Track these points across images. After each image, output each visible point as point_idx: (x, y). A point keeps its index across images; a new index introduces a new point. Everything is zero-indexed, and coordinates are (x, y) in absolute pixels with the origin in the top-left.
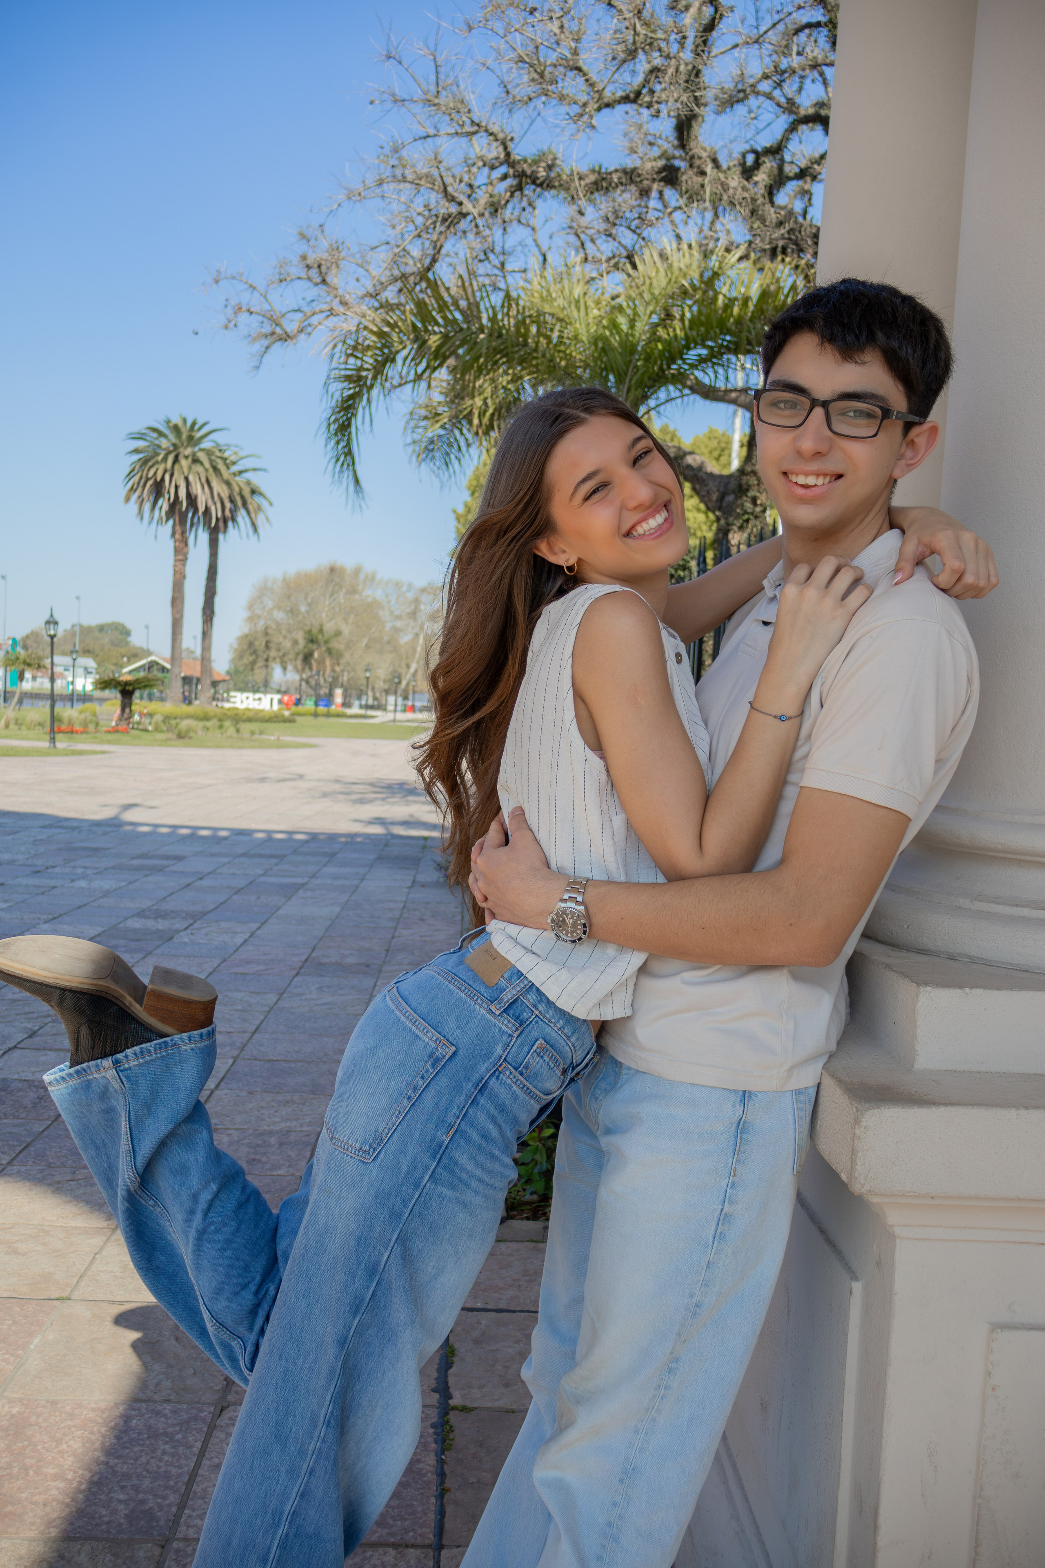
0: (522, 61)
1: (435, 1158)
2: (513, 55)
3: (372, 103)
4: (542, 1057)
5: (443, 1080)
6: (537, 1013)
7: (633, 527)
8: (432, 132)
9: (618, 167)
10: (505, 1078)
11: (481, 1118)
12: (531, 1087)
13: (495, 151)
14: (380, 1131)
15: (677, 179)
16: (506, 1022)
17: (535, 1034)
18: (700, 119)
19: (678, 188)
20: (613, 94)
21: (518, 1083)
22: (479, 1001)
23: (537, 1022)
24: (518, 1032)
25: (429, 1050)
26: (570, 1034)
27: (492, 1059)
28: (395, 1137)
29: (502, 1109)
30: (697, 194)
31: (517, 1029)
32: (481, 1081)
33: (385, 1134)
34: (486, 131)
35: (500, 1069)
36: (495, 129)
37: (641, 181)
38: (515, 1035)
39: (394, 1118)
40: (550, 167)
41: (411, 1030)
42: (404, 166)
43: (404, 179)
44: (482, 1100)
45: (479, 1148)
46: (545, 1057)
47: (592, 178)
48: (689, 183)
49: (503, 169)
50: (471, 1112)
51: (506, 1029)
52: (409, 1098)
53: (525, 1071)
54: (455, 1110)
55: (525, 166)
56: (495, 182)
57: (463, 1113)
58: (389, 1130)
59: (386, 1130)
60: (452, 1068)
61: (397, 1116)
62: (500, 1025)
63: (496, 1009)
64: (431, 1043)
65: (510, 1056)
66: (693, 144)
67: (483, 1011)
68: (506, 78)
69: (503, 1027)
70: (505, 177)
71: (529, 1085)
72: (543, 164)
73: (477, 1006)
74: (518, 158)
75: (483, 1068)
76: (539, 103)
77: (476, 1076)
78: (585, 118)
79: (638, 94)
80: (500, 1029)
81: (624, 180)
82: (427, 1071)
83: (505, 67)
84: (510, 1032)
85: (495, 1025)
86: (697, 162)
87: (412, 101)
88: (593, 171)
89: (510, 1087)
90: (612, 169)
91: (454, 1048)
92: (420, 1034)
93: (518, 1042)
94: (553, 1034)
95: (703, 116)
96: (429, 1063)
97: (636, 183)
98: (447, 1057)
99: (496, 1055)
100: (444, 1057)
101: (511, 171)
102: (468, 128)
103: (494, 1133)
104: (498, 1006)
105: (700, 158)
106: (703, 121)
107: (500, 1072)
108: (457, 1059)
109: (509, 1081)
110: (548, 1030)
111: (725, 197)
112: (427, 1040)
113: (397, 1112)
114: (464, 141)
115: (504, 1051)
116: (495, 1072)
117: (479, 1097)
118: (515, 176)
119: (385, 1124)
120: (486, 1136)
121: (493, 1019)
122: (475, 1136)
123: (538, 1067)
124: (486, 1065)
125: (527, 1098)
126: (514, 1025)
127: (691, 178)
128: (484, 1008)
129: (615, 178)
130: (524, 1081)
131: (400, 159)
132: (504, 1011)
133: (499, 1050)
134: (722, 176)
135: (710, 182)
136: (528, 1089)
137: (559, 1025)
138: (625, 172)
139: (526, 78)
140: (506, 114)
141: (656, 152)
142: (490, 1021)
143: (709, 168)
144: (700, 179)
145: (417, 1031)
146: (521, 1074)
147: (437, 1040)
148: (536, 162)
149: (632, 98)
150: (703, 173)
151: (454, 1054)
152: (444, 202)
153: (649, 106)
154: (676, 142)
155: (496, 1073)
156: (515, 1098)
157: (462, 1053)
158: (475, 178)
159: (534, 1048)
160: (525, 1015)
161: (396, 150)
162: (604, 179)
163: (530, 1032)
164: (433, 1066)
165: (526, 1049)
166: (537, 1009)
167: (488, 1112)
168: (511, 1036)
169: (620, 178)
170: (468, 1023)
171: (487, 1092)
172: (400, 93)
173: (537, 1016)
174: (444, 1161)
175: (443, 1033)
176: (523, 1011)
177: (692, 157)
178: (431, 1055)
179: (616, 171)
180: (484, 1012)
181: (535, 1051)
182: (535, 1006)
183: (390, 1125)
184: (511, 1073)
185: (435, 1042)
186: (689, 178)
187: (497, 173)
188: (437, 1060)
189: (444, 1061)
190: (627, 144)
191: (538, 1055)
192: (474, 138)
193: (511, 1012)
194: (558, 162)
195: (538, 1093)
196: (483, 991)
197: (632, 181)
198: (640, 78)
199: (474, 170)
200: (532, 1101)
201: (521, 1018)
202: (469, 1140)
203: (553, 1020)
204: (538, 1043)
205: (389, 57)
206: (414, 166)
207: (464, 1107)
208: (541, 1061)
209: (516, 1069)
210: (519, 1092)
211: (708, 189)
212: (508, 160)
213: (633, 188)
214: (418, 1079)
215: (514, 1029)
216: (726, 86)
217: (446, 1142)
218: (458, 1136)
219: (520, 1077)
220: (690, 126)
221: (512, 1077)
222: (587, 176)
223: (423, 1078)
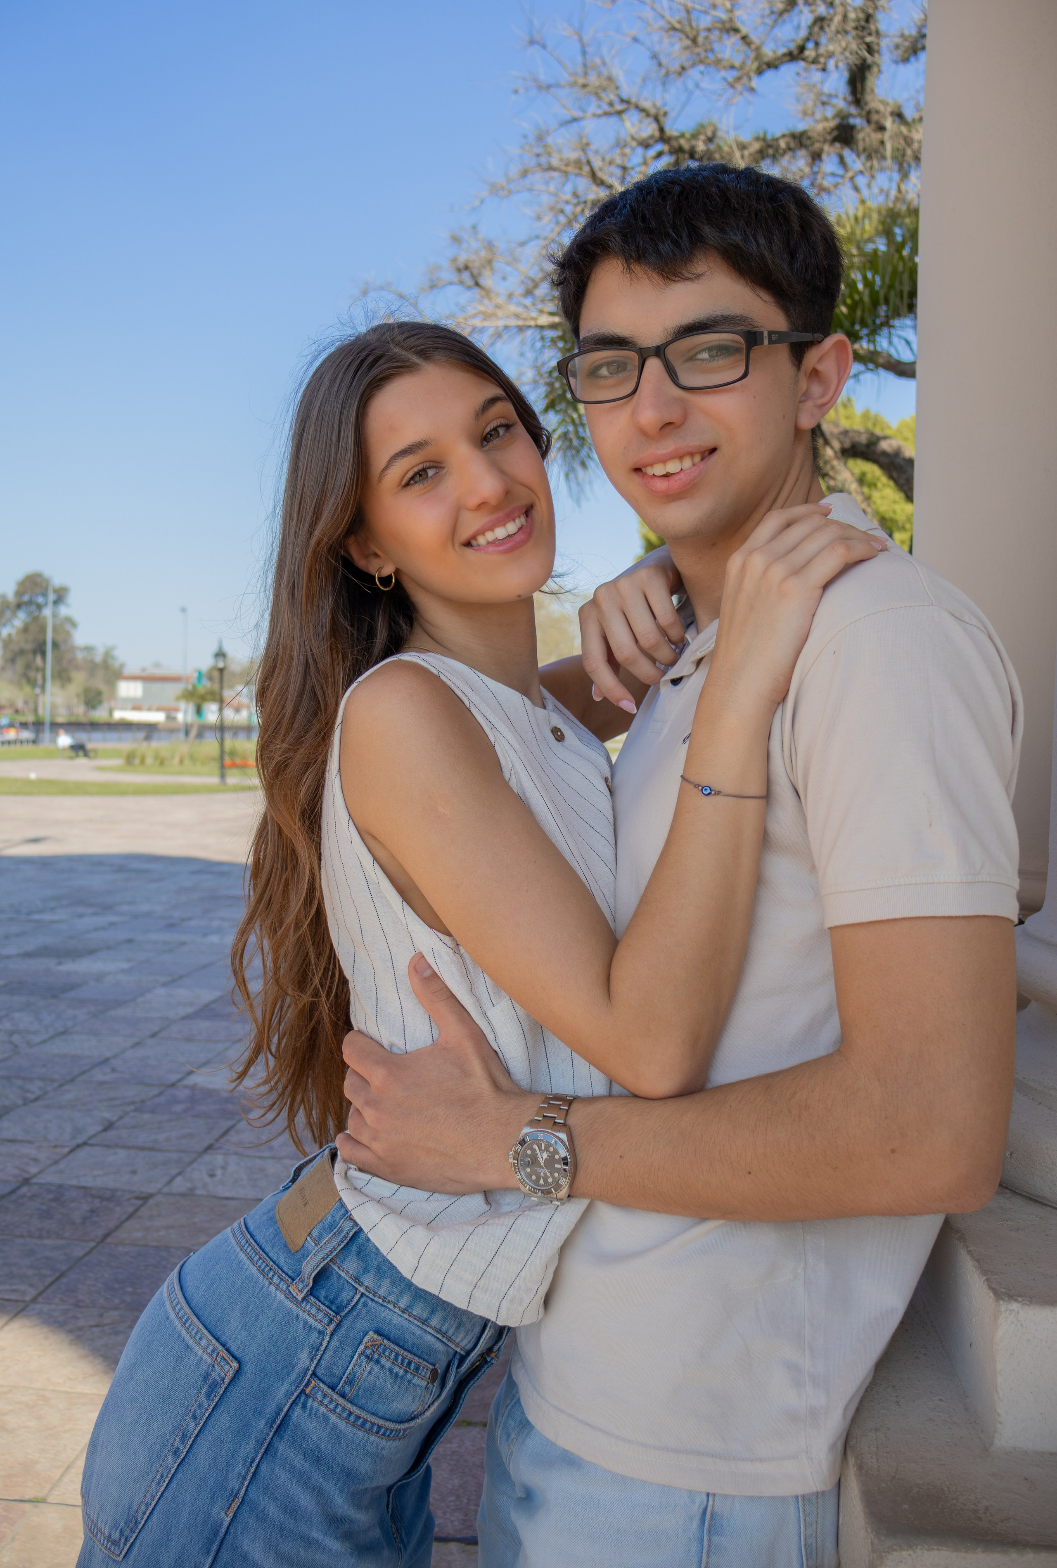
0: (674, 29)
1: (208, 1553)
2: (662, 23)
3: (516, 92)
4: (378, 1361)
5: (223, 1419)
6: (362, 1290)
7: (474, 537)
8: (577, 114)
9: (786, 133)
10: (315, 1404)
11: (283, 1476)
12: (364, 1414)
13: (649, 129)
14: (135, 1507)
15: (852, 137)
16: (314, 1311)
17: (363, 1323)
18: (875, 69)
19: (855, 148)
20: (774, 52)
21: (339, 1410)
22: (276, 1280)
23: (365, 1305)
24: (332, 1326)
25: (203, 1368)
26: (425, 1315)
27: (293, 1376)
28: (154, 1518)
29: (317, 1458)
30: (877, 151)
31: (331, 1321)
32: (278, 1414)
33: (140, 1513)
34: (637, 107)
35: (308, 1391)
36: (647, 105)
37: (812, 144)
38: (328, 1332)
39: (154, 1485)
40: (710, 140)
41: (180, 1336)
42: (549, 154)
43: (551, 168)
44: (282, 1447)
45: (282, 1530)
46: (383, 1361)
47: (756, 146)
48: (867, 140)
49: (659, 147)
50: (264, 1468)
51: (315, 1323)
52: (176, 1452)
53: (347, 1389)
54: (239, 1468)
55: (682, 142)
56: (649, 161)
57: (252, 1470)
58: (147, 1506)
59: (143, 1507)
60: (236, 1394)
61: (158, 1483)
62: (306, 1316)
63: (299, 1290)
64: (205, 1357)
65: (323, 1366)
66: (868, 97)
67: (281, 1296)
68: (657, 48)
69: (310, 1320)
70: (659, 155)
71: (358, 1411)
72: (702, 137)
73: (272, 1288)
74: (675, 134)
75: (281, 1392)
76: (694, 73)
77: (270, 1408)
78: (745, 80)
79: (802, 49)
80: (306, 1323)
81: (792, 145)
82: (200, 1406)
83: (655, 37)
84: (320, 1327)
85: (297, 1317)
86: (875, 117)
87: (558, 86)
88: (757, 139)
89: (327, 1419)
90: (778, 134)
91: (235, 1365)
92: (191, 1342)
93: (334, 1342)
94: (397, 1320)
95: (878, 66)
96: (204, 1391)
97: (806, 147)
98: (227, 1380)
99: (299, 1368)
100: (223, 1380)
101: (666, 148)
102: (619, 107)
103: (305, 1500)
104: (301, 1286)
105: (877, 112)
106: (880, 71)
107: (307, 1396)
108: (242, 1381)
109: (323, 1409)
110: (385, 1314)
111: (909, 152)
112: (200, 1352)
113: (159, 1476)
114: (613, 120)
115: (312, 1360)
116: (298, 1397)
117: (276, 1443)
118: (671, 153)
119: (141, 1495)
120: (291, 1510)
121: (294, 1307)
122: (272, 1510)
123: (372, 1378)
124: (286, 1386)
125: (361, 1434)
126: (326, 1315)
127: (869, 135)
128: (282, 1291)
129: (783, 144)
130: (349, 1406)
131: (545, 146)
132: (311, 1292)
133: (303, 1359)
134: (904, 129)
135: (891, 137)
136: (358, 1417)
137: (403, 1303)
138: (793, 136)
139: (677, 47)
140: (659, 89)
141: (830, 112)
142: (290, 1312)
143: (888, 123)
144: (878, 136)
145: (187, 1338)
146: (343, 1395)
147: (213, 1351)
148: (695, 136)
149: (796, 55)
150: (881, 128)
151: (238, 1372)
152: (594, 188)
153: (815, 61)
154: (850, 98)
155: (302, 1397)
156: (340, 1436)
157: (249, 1369)
158: (629, 160)
159: (361, 1348)
160: (345, 1296)
161: (540, 138)
162: (770, 146)
163: (353, 1323)
164: (208, 1396)
165: (348, 1352)
166: (361, 1284)
167: (292, 1467)
168: (322, 1333)
169: (788, 144)
170: (257, 1319)
171: (288, 1432)
172: (544, 77)
173: (363, 1295)
174: (225, 1556)
175: (223, 1339)
176: (340, 1290)
177: (869, 113)
178: (206, 1377)
179: (784, 136)
180: (283, 1297)
181: (363, 1353)
182: (357, 1279)
183: (149, 1498)
184: (325, 1396)
185: (211, 1355)
186: (865, 135)
187: (652, 152)
188: (214, 1386)
189: (224, 1386)
190: (800, 108)
191: (370, 1358)
192: (624, 116)
193: (323, 1293)
194: (720, 134)
195: (381, 1422)
196: (282, 1262)
197: (801, 145)
198: (803, 33)
199: (627, 151)
200: (373, 1438)
201: (338, 1302)
202: (262, 1517)
203: (391, 1298)
204: (366, 1339)
205: (532, 42)
206: (559, 151)
207: (252, 1462)
208: (376, 1369)
209: (333, 1388)
210: (342, 1425)
211: (889, 147)
212: (663, 137)
213: (802, 153)
214: (188, 1419)
215: (326, 1321)
216: (907, 33)
217: (226, 1523)
218: (245, 1511)
219: (341, 1401)
220: (863, 79)
221: (326, 1401)
222: (750, 144)
223: (194, 1417)
